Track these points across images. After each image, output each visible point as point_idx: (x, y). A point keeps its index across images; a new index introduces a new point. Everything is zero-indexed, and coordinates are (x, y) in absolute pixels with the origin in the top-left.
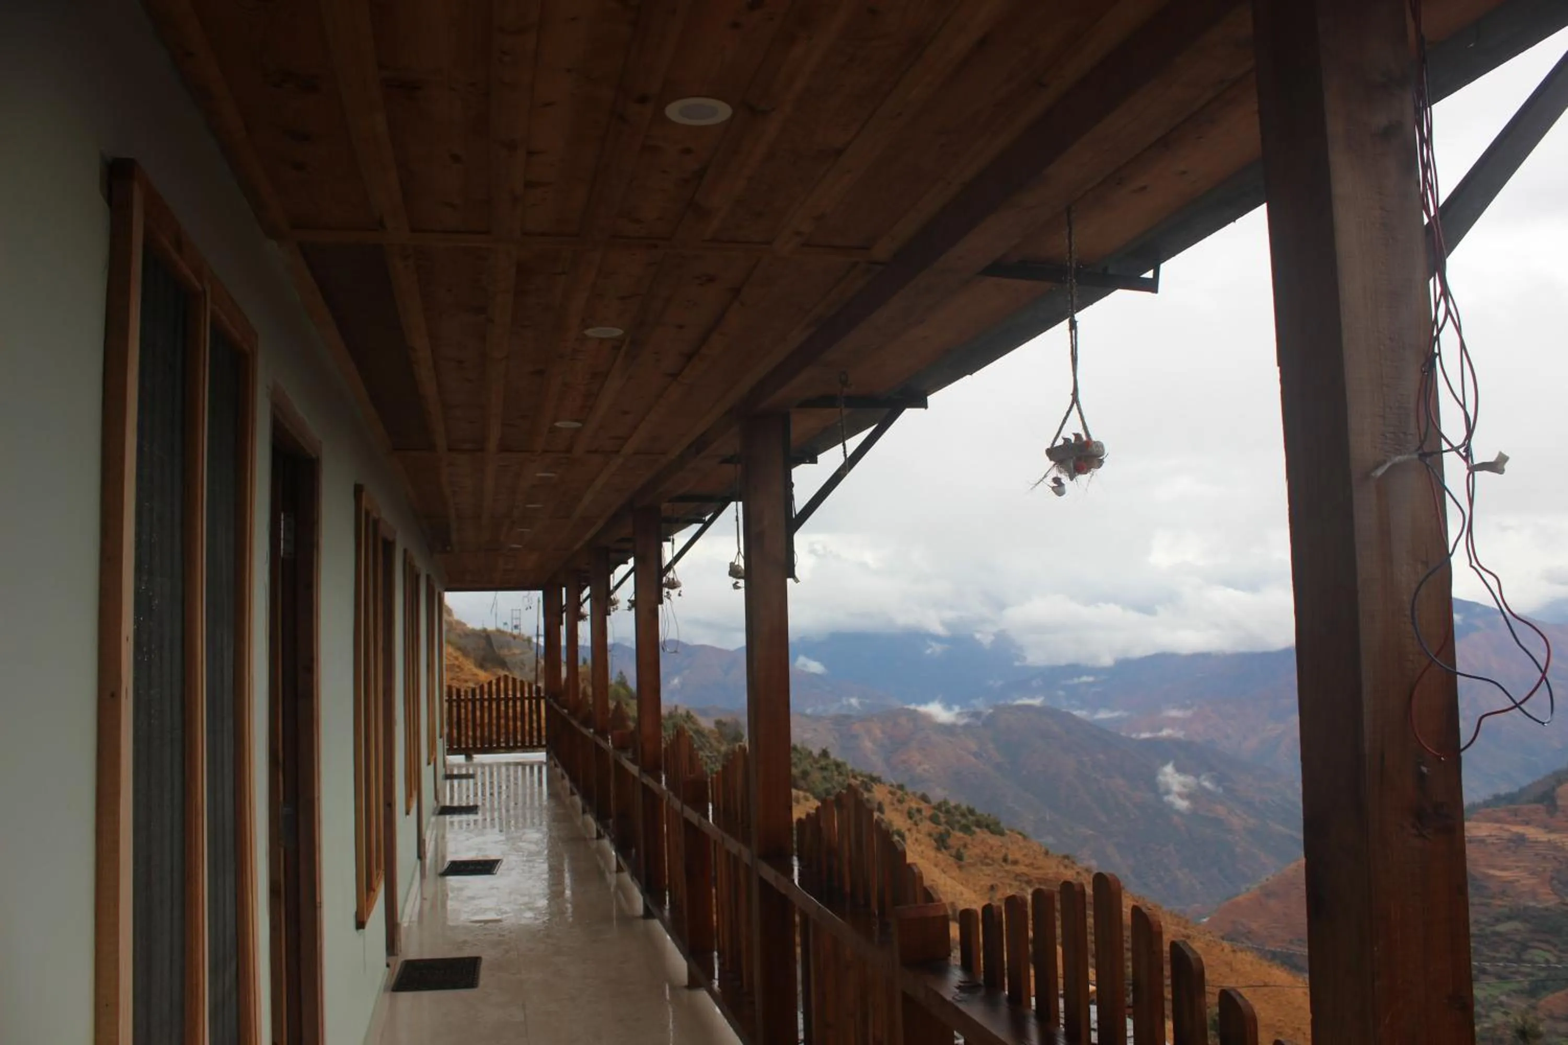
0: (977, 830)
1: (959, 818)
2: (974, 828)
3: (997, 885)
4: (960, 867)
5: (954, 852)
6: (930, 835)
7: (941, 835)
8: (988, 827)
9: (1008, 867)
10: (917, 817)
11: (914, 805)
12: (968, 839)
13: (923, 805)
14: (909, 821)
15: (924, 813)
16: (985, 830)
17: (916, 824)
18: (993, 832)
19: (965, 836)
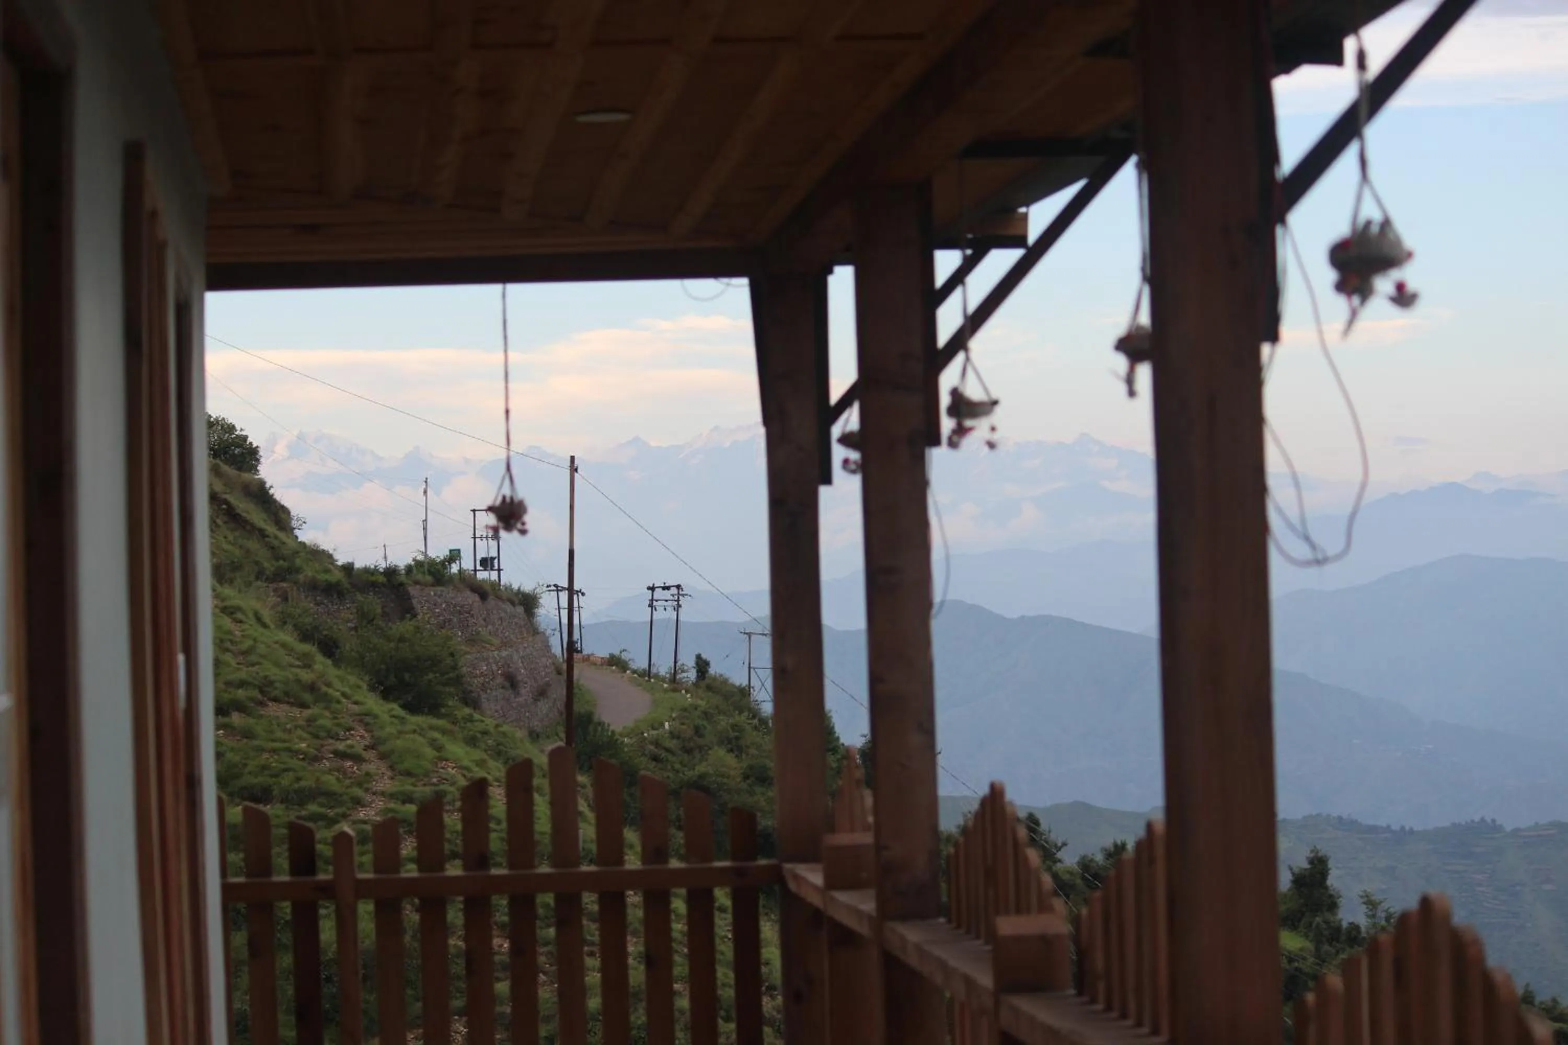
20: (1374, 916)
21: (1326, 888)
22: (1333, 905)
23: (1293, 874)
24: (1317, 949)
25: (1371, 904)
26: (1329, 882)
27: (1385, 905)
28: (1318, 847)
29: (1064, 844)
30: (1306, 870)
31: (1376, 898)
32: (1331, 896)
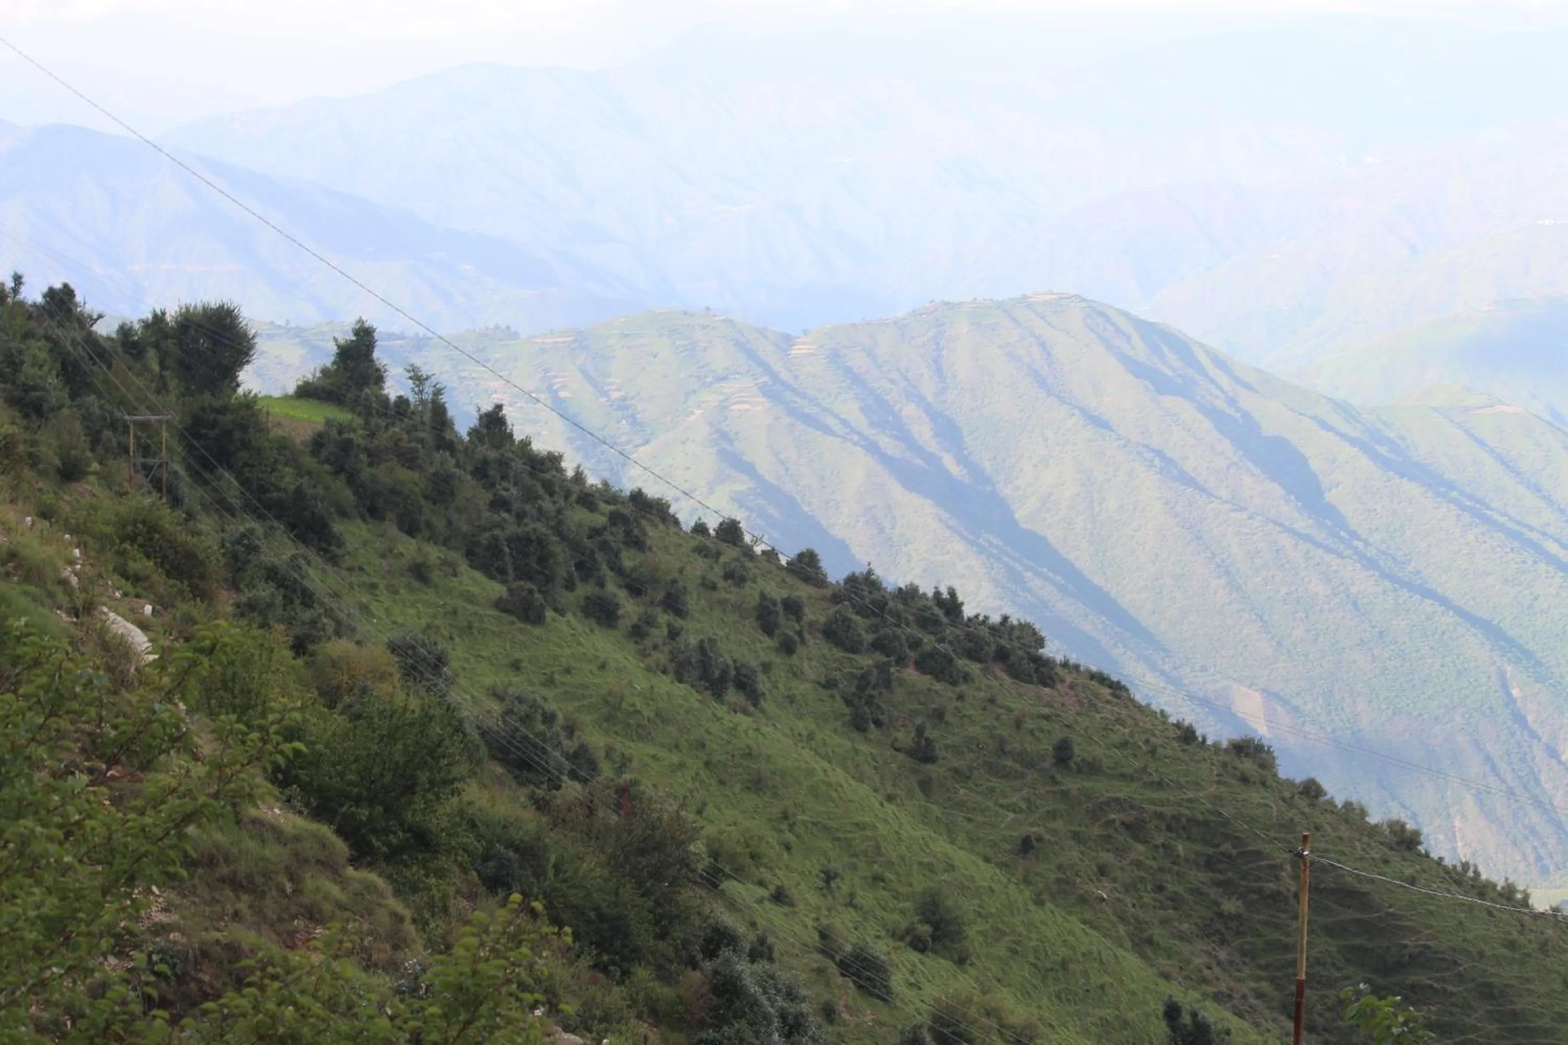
0: (974, 668)
1: (915, 631)
2: (962, 663)
3: (1040, 839)
4: (925, 785)
5: (905, 737)
6: (829, 685)
7: (863, 681)
8: (1002, 655)
9: (1072, 784)
10: (788, 627)
11: (777, 593)
12: (943, 692)
13: (804, 591)
14: (768, 642)
15: (809, 614)
16: (998, 670)
17: (788, 648)
18: (1016, 674)
19: (938, 686)
20: (421, 392)
21: (372, 361)
22: (379, 378)
23: (339, 347)
24: (367, 423)
25: (418, 379)
26: (376, 355)
27: (433, 381)
28: (364, 318)
29: (100, 316)
30: (352, 341)
31: (424, 372)
32: (378, 370)
